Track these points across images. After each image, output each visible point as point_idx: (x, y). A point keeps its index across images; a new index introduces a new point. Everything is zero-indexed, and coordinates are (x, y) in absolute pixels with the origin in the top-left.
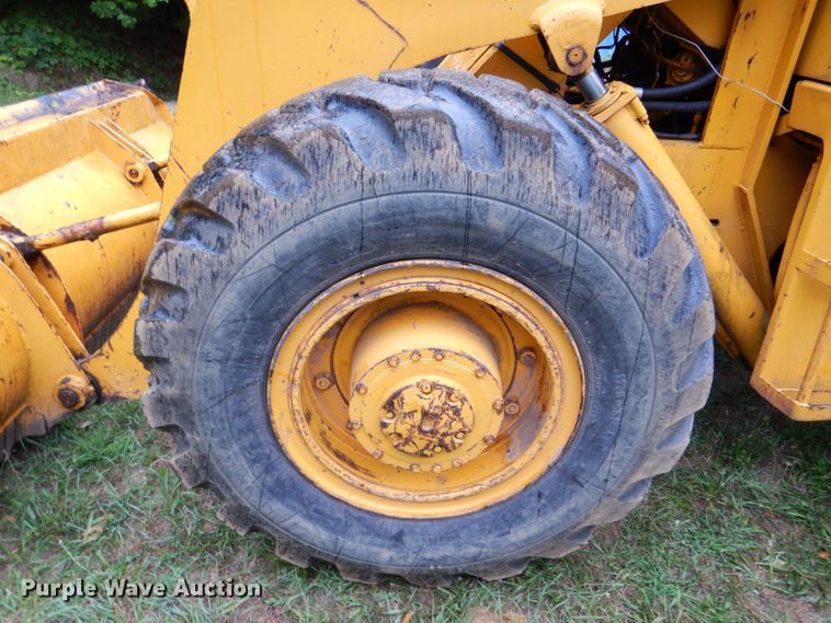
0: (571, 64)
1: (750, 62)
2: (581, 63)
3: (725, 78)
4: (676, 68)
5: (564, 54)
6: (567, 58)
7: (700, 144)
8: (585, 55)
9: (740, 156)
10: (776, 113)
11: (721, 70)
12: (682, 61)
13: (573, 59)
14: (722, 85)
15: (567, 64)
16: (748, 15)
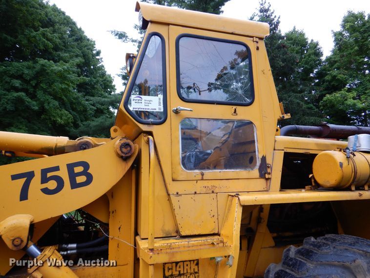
0: (15, 246)
1: (119, 229)
2: (20, 244)
3: (110, 237)
5: (11, 241)
6: (13, 243)
8: (22, 241)
11: (108, 233)
13: (16, 243)
14: (110, 240)
16: (113, 212)
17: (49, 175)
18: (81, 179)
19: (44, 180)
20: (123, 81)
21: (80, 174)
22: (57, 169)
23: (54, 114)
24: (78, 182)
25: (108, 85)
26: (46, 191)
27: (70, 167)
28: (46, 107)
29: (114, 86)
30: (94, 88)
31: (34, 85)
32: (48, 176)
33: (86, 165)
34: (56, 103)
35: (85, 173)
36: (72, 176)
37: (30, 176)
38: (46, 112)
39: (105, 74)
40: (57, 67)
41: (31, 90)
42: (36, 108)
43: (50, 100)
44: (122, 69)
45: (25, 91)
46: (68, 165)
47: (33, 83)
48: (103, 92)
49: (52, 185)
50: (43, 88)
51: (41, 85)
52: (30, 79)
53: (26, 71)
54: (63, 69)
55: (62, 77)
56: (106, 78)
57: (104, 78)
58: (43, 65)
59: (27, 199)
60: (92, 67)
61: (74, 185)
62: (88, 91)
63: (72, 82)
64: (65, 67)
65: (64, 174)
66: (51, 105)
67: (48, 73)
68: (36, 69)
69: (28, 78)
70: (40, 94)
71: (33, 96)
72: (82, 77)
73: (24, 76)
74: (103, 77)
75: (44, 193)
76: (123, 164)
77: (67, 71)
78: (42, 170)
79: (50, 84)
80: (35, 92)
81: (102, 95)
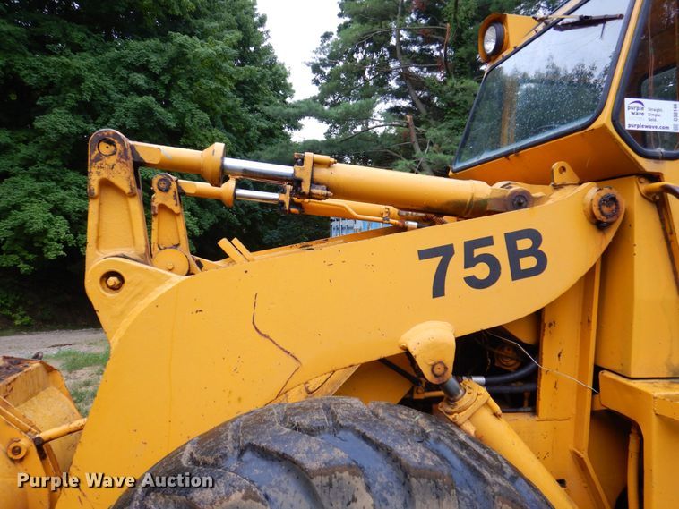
0: (436, 376)
1: (559, 356)
2: (444, 374)
3: (544, 368)
4: (502, 355)
5: (430, 368)
6: (433, 371)
7: (537, 418)
8: (446, 368)
9: (570, 425)
10: (589, 393)
11: (540, 361)
12: (506, 350)
13: (437, 371)
14: (543, 373)
15: (433, 377)
16: (550, 325)
17: (477, 252)
18: (528, 263)
19: (470, 262)
20: (314, 76)
21: (526, 253)
22: (488, 241)
23: (202, 138)
24: (523, 267)
25: (280, 84)
26: (472, 282)
27: (511, 238)
28: (188, 123)
29: (291, 85)
30: (256, 89)
31: (167, 82)
32: (475, 255)
33: (535, 236)
34: (206, 117)
35: (535, 251)
36: (515, 255)
37: (446, 252)
38: (187, 133)
39: (275, 62)
40: (203, 49)
41: (162, 92)
42: (173, 125)
43: (194, 111)
44: (316, 52)
45: (154, 93)
46: (507, 235)
47: (166, 79)
48: (272, 98)
49: (482, 271)
50: (180, 87)
51: (179, 83)
52: (160, 73)
53: (153, 58)
54: (216, 51)
55: (214, 67)
56: (278, 70)
57: (274, 69)
58: (181, 45)
59: (443, 295)
60: (252, 49)
61: (518, 274)
62: (247, 95)
63: (231, 78)
64: (219, 48)
65: (499, 251)
66: (196, 120)
67: (188, 60)
68: (170, 54)
69: (157, 70)
70: (176, 98)
71: (167, 104)
72: (247, 66)
73: (151, 66)
74: (270, 69)
75: (469, 285)
76: (599, 236)
77: (223, 56)
78: (465, 242)
79: (192, 81)
80: (168, 95)
81: (271, 102)
